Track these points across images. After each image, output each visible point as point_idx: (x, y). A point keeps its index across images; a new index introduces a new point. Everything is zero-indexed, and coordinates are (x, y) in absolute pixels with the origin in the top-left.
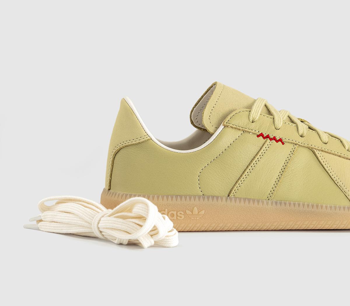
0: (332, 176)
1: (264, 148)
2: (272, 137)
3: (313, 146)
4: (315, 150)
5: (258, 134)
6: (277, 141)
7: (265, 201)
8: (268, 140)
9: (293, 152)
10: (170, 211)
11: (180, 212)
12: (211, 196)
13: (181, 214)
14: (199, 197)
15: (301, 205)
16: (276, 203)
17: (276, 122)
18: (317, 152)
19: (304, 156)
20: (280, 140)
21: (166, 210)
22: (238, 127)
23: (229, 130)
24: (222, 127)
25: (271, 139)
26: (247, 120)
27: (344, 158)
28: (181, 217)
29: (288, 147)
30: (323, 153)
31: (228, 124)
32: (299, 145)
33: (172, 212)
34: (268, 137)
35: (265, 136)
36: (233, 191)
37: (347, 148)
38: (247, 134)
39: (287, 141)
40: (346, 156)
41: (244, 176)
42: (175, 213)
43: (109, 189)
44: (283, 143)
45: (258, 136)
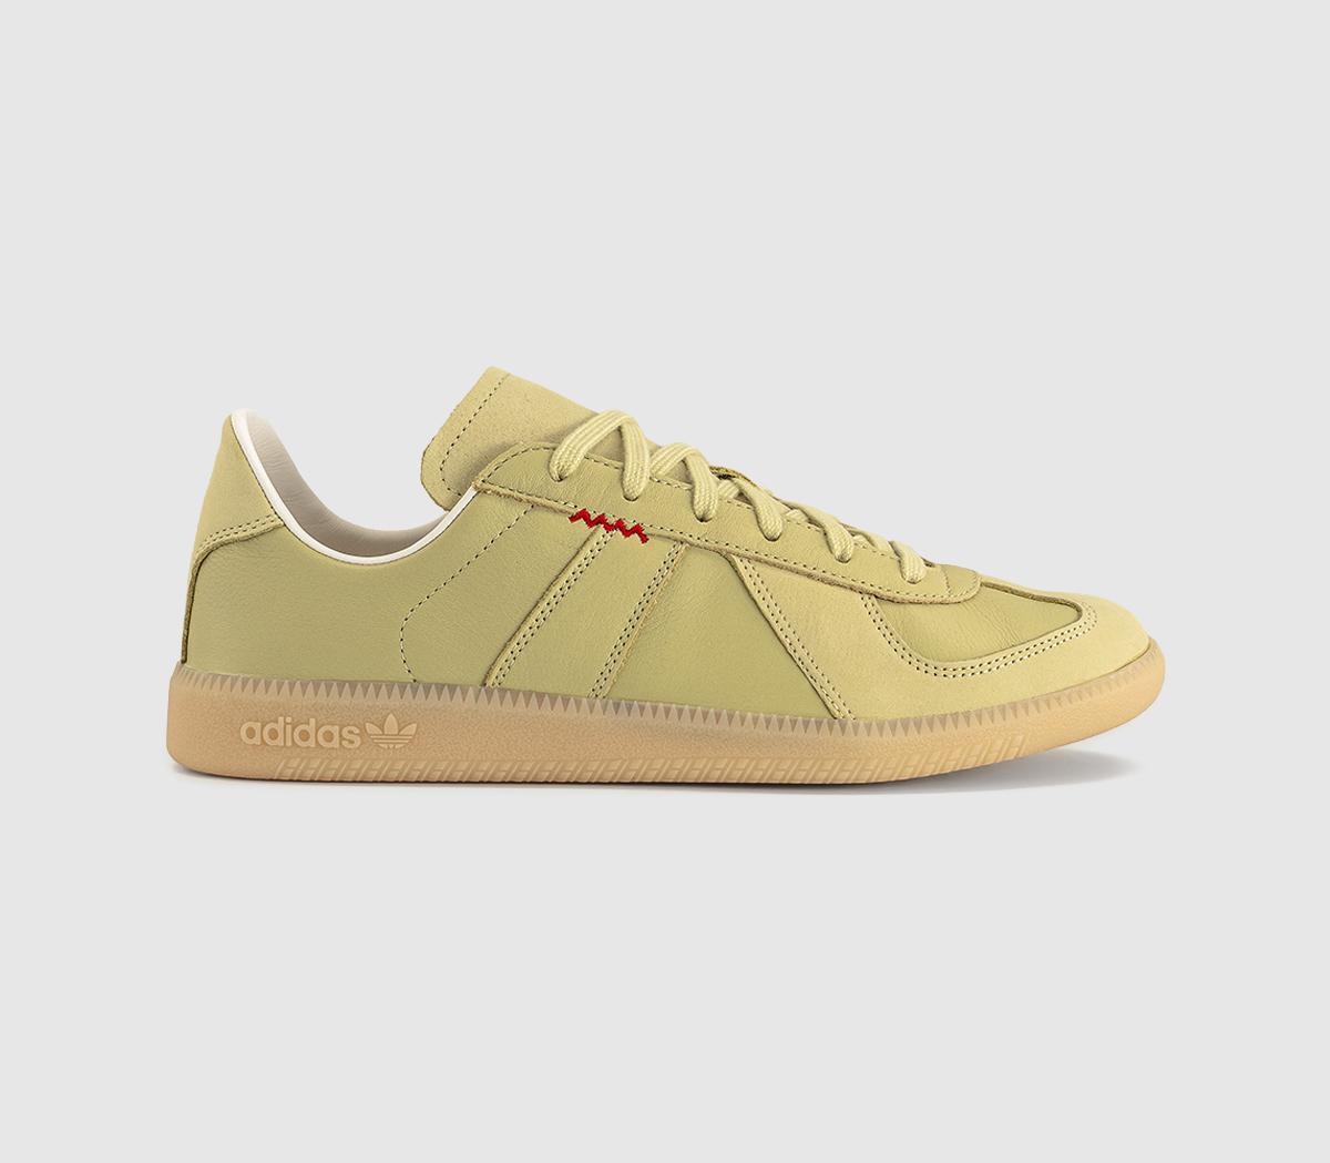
0: (779, 633)
1: (586, 551)
2: (612, 521)
3: (732, 548)
4: (737, 560)
5: (574, 512)
6: (627, 533)
7: (585, 700)
8: (601, 529)
9: (670, 564)
10: (323, 725)
11: (350, 728)
12: (436, 684)
13: (351, 732)
14: (403, 687)
15: (673, 712)
16: (617, 706)
17: (627, 479)
18: (740, 565)
19: (702, 573)
20: (637, 530)
21: (312, 721)
22: (516, 494)
23: (489, 502)
24: (471, 492)
25: (609, 528)
26: (545, 471)
27: (822, 580)
28: (351, 742)
29: (657, 550)
30: (760, 568)
31: (486, 486)
32: (692, 545)
33: (329, 728)
34: (601, 520)
35: (592, 518)
36: (496, 671)
37: (838, 553)
38: (541, 515)
39: (657, 531)
40: (828, 575)
41: (526, 628)
42: (335, 730)
43: (184, 661)
44: (644, 539)
45: (573, 519)
